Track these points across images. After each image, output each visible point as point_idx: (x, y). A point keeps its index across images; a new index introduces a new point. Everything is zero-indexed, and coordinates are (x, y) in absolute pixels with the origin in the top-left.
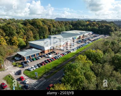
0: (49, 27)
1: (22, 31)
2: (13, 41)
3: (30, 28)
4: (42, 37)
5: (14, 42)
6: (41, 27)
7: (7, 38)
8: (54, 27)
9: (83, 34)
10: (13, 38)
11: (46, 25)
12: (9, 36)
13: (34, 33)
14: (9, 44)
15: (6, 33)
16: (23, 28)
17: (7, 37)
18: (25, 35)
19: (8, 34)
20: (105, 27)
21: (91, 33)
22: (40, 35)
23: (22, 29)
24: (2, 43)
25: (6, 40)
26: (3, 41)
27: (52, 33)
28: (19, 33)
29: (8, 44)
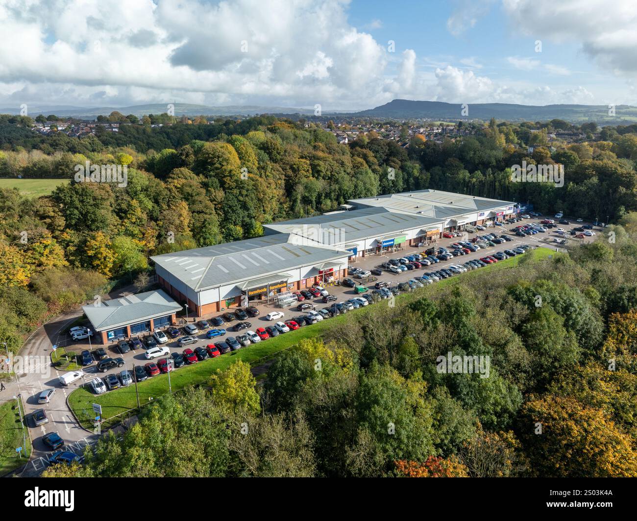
0: (290, 173)
1: (141, 202)
2: (91, 253)
3: (181, 190)
4: (239, 230)
5: (95, 257)
6: (236, 181)
7: (68, 238)
8: (316, 172)
9: (453, 218)
10: (94, 238)
11: (277, 166)
12: (78, 230)
13: (199, 212)
14: (77, 264)
15: (67, 217)
16: (145, 190)
17: (69, 235)
18: (153, 223)
19: (73, 222)
20: (595, 180)
21: (508, 209)
22: (226, 220)
23: (142, 196)
24: (43, 259)
25: (66, 244)
26: (51, 252)
27: (299, 207)
28: (125, 212)
29: (72, 263)
